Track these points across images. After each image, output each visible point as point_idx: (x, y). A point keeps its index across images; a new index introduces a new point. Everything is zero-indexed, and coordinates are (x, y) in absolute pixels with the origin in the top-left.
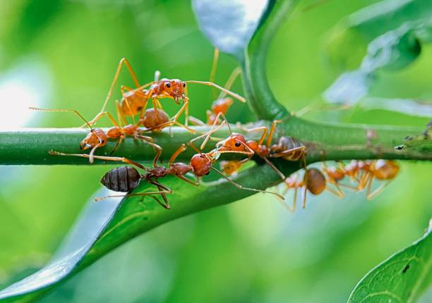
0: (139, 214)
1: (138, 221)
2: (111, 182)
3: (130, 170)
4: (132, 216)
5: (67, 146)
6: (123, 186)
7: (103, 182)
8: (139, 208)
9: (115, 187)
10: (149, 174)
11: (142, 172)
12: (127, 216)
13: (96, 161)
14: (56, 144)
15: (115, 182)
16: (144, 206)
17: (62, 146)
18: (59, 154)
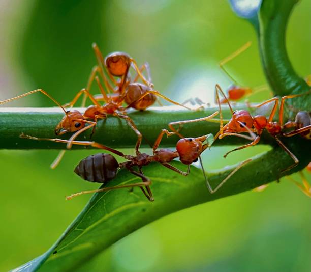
0: (132, 205)
1: (136, 212)
2: (86, 172)
3: (107, 156)
4: (124, 208)
5: (41, 128)
6: (99, 176)
7: (77, 171)
8: (131, 199)
9: (91, 177)
10: (129, 163)
11: (121, 160)
12: (117, 208)
13: (74, 147)
14: (28, 126)
15: (90, 171)
16: (138, 197)
17: (35, 128)
18: (30, 137)
